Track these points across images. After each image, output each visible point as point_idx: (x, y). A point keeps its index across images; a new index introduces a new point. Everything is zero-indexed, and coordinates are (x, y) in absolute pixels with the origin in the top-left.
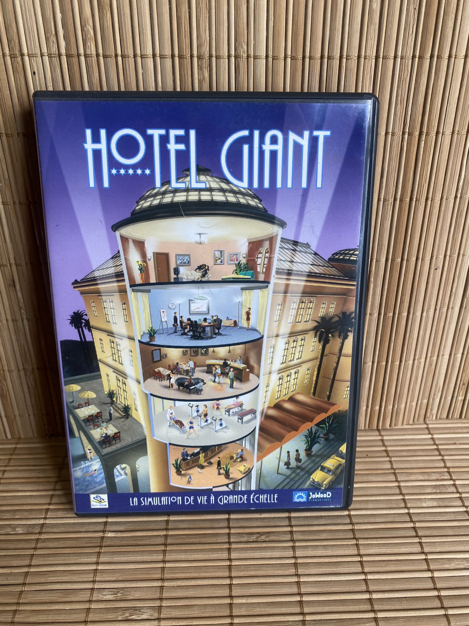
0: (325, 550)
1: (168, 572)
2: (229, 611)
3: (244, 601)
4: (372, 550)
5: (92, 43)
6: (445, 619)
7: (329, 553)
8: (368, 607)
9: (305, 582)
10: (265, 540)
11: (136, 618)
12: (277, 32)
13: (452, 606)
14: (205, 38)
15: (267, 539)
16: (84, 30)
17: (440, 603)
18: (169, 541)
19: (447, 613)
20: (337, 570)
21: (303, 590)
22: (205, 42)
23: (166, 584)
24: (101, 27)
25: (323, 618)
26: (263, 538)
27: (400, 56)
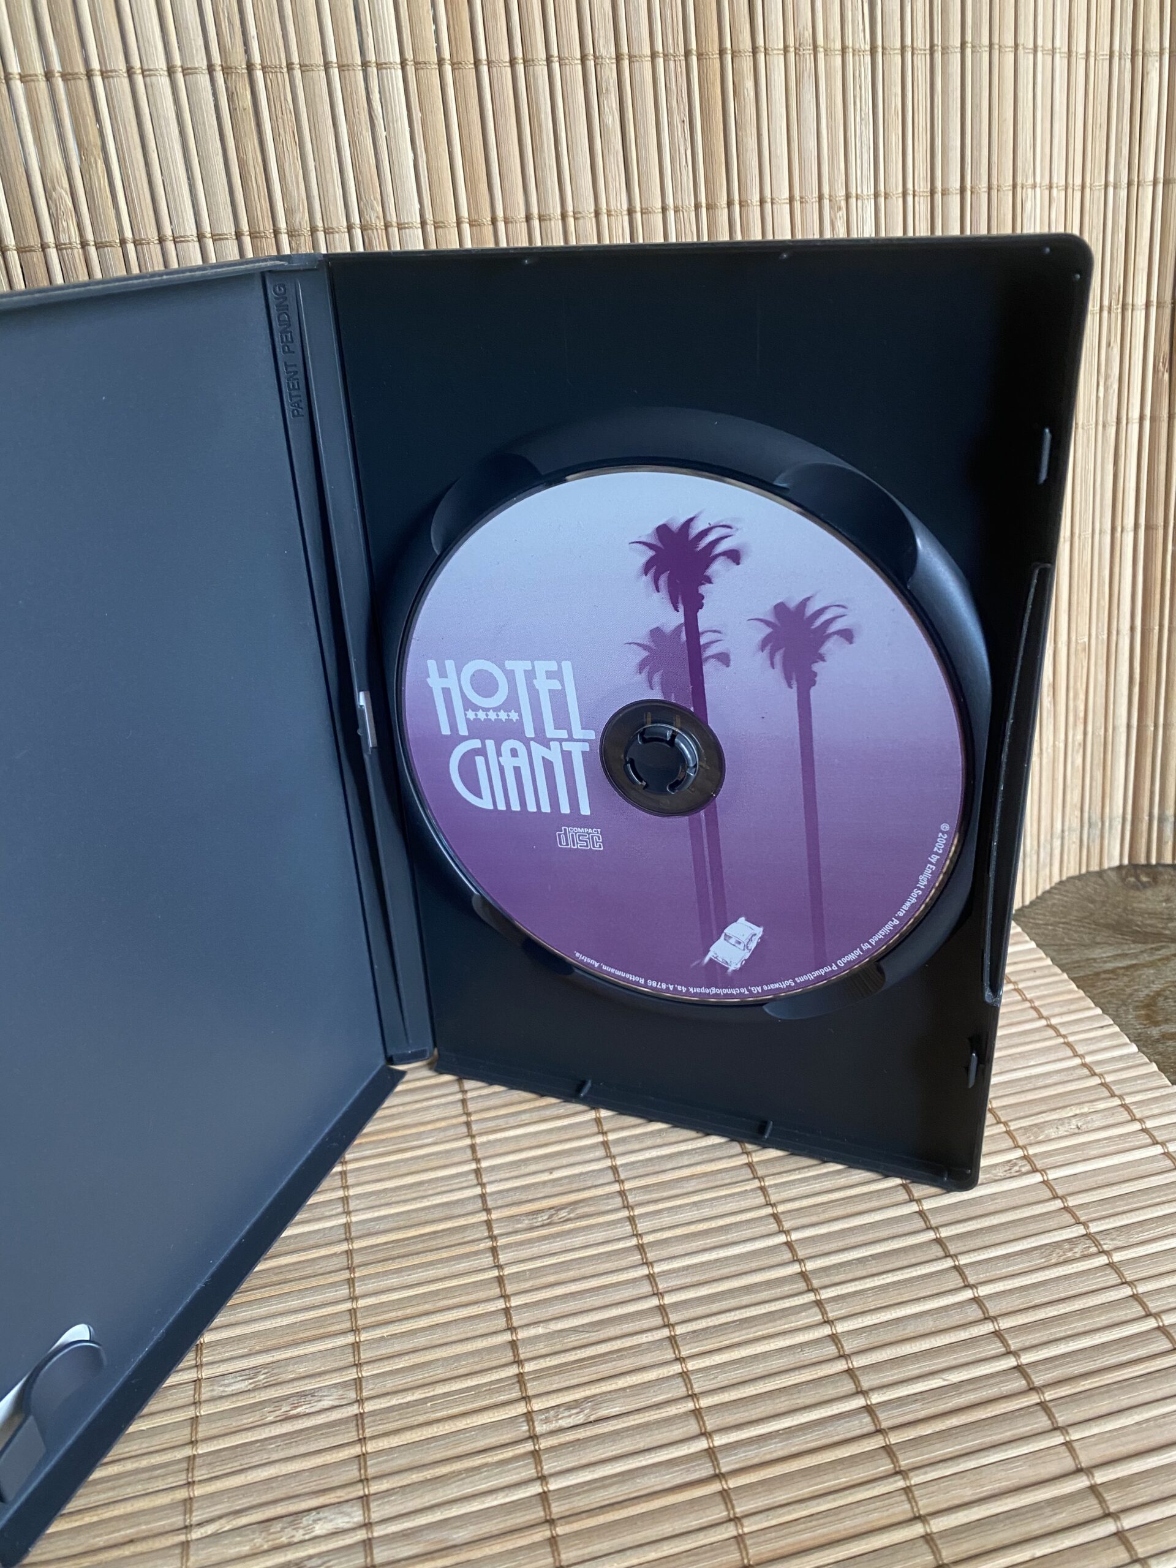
0: (698, 1210)
1: (365, 1314)
2: (511, 1354)
3: (540, 1330)
4: (794, 1191)
5: (70, 222)
6: (956, 1273)
7: (707, 1212)
8: (802, 1286)
9: (664, 1272)
10: (568, 1217)
11: (308, 1411)
12: (436, 177)
13: (965, 1249)
14: (299, 196)
15: (572, 1215)
16: (51, 197)
17: (940, 1249)
18: (357, 1260)
19: (957, 1263)
20: (727, 1239)
21: (662, 1286)
22: (299, 205)
23: (364, 1336)
24: (87, 190)
25: (711, 1324)
26: (563, 1214)
27: (672, 207)
